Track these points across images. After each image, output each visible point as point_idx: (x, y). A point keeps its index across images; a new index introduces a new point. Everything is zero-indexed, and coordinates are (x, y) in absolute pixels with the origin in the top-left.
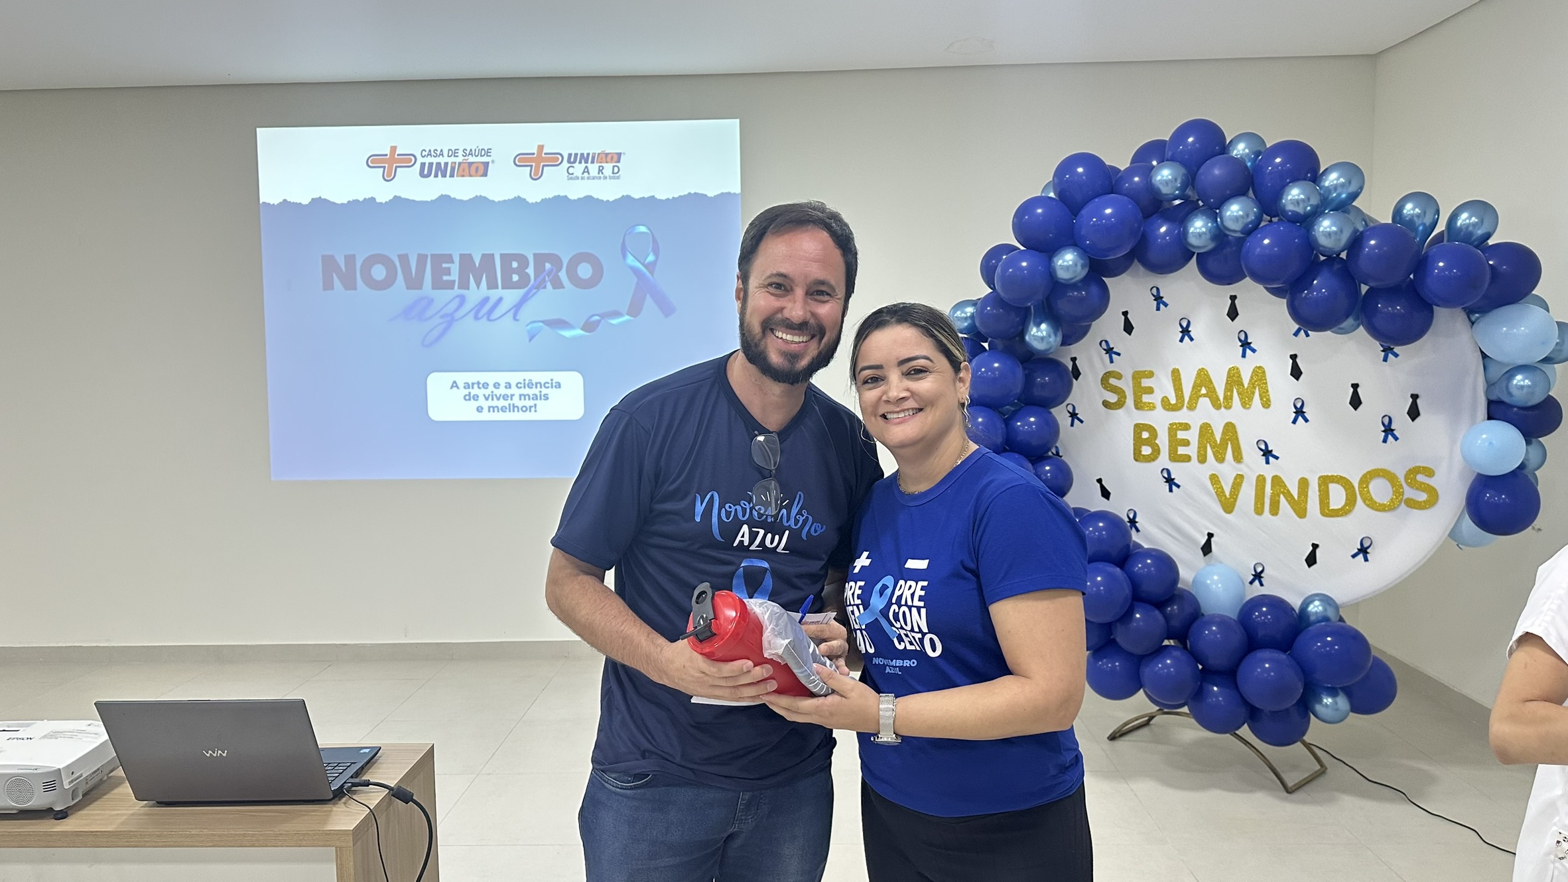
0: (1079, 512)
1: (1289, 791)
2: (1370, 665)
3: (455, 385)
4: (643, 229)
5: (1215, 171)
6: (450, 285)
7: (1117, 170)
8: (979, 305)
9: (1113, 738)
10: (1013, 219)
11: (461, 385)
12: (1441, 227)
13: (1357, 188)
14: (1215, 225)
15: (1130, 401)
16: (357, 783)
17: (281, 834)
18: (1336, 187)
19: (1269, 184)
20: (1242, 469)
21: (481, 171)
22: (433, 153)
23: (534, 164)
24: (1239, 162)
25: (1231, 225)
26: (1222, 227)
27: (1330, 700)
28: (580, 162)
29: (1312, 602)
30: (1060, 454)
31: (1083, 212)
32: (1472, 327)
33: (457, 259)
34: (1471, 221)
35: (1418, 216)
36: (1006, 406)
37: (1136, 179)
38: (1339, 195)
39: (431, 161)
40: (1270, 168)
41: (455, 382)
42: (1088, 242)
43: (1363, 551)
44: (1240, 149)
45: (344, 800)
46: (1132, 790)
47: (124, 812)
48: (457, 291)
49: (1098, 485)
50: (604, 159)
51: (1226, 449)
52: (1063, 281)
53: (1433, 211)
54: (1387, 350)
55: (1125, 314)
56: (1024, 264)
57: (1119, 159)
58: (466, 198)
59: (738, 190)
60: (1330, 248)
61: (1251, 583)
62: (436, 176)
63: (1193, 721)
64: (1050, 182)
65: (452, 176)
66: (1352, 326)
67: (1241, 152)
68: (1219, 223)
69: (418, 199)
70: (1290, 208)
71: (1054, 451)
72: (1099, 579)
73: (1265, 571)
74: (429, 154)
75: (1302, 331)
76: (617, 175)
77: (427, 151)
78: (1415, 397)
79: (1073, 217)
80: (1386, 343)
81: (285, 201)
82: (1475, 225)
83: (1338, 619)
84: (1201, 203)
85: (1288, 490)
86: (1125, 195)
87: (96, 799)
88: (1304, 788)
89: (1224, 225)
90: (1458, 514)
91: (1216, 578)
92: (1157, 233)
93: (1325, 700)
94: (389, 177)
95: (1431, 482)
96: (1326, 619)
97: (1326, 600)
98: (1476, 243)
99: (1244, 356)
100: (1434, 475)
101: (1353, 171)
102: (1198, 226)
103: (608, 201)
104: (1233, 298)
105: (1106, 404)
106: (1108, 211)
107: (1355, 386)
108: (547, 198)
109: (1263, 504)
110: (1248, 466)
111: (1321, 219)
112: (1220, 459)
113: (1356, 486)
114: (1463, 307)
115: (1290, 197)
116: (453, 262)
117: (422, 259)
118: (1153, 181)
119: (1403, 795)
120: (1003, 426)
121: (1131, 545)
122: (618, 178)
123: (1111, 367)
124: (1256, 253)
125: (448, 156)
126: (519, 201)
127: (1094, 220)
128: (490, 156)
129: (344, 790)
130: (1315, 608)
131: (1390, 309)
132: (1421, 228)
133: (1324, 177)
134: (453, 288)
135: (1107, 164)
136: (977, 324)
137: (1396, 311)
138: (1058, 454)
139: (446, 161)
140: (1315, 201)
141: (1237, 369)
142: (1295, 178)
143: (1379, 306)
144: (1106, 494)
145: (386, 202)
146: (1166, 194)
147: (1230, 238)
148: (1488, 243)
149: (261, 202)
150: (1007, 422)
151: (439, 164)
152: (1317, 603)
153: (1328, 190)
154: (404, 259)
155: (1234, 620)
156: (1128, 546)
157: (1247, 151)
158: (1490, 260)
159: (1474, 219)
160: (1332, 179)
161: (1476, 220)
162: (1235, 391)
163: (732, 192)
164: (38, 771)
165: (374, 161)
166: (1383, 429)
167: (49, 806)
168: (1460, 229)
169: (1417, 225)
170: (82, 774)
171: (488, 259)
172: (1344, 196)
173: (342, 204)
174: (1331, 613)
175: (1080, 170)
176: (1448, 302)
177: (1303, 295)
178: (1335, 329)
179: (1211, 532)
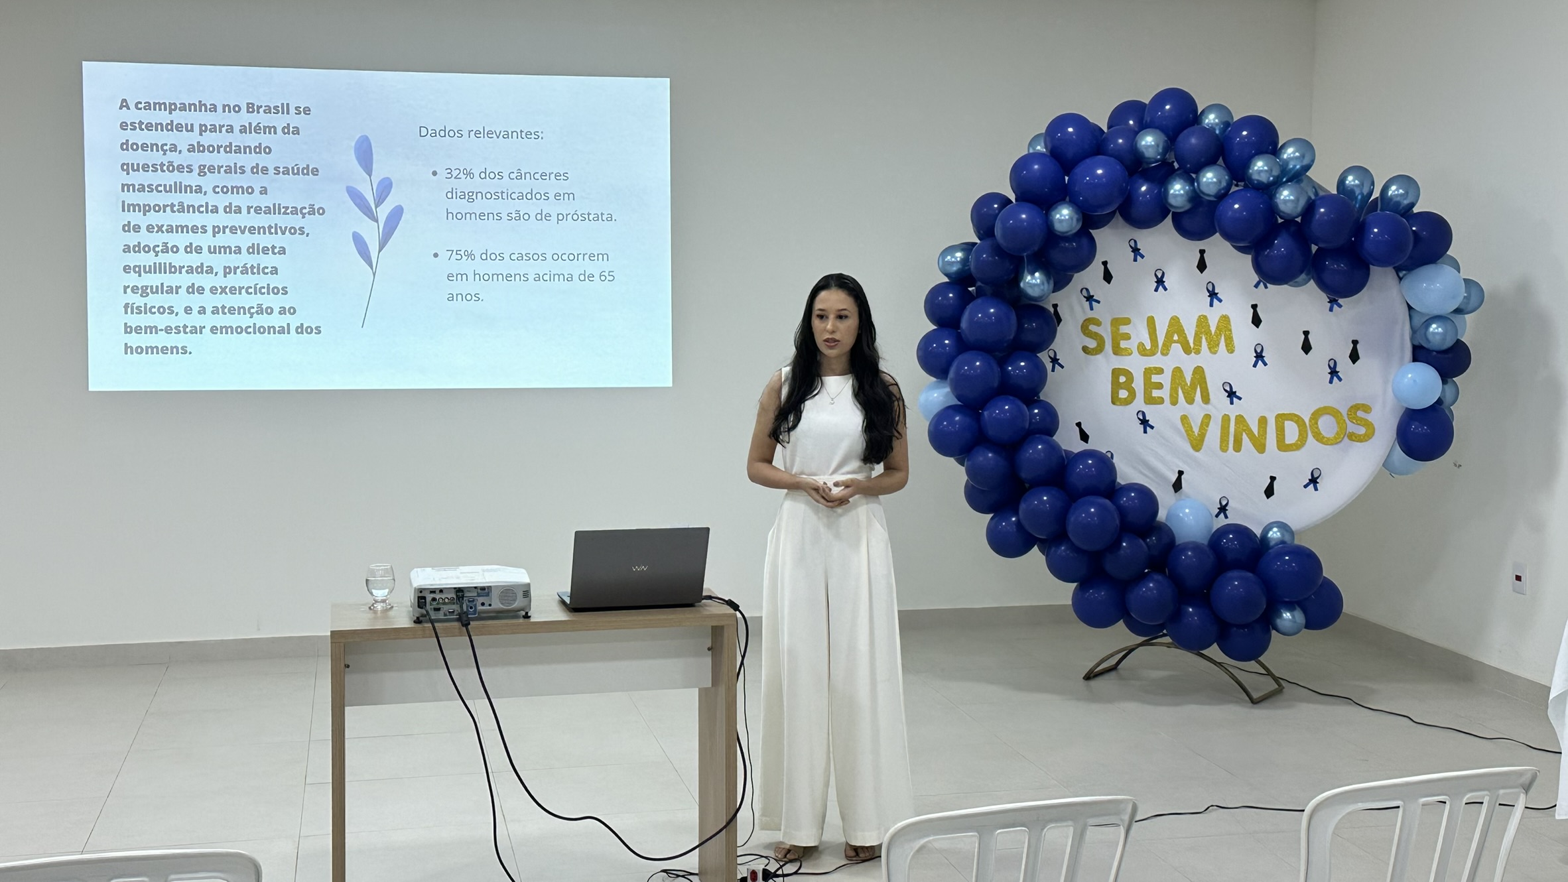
1: (1254, 702)
2: (1321, 583)
8: (967, 251)
9: (1089, 677)
10: (1012, 170)
12: (1375, 196)
13: (1309, 161)
14: (1191, 188)
15: (1108, 347)
18: (1292, 160)
19: (1238, 155)
20: (1209, 409)
24: (1210, 131)
25: (1205, 189)
26: (1198, 191)
27: (1288, 614)
29: (1271, 529)
31: (1078, 170)
32: (1400, 283)
34: (1399, 192)
35: (1357, 186)
38: (1295, 166)
40: (1238, 140)
42: (1082, 199)
43: (1314, 481)
44: (1211, 119)
49: (1078, 429)
51: (1196, 391)
52: (1058, 234)
53: (1370, 182)
54: (1333, 301)
55: (1105, 263)
56: (1024, 216)
60: (1288, 214)
61: (1217, 516)
64: (1039, 136)
66: (1305, 280)
67: (1212, 121)
68: (1196, 187)
70: (1255, 177)
72: (1093, 510)
73: (1229, 504)
75: (1262, 284)
78: (1355, 343)
79: (1065, 174)
80: (1332, 296)
82: (1401, 195)
83: (1295, 543)
84: (1176, 165)
85: (1250, 428)
86: (1114, 157)
88: (1267, 701)
89: (1200, 190)
90: (1391, 445)
91: (1187, 511)
92: (1139, 191)
93: (1284, 615)
95: (1370, 417)
96: (1283, 542)
97: (1283, 526)
98: (1402, 212)
99: (1211, 305)
100: (1371, 409)
101: (1306, 146)
102: (1177, 189)
104: (1202, 252)
105: (1085, 349)
106: (1100, 172)
107: (1306, 333)
109: (1228, 441)
110: (1215, 408)
111: (1281, 189)
112: (1190, 401)
113: (1308, 422)
114: (1393, 265)
115: (1256, 168)
118: (1138, 146)
119: (1350, 701)
120: (997, 370)
123: (1090, 314)
124: (1228, 216)
130: (1275, 534)
131: (1335, 266)
132: (1360, 197)
133: (1283, 151)
137: (1340, 268)
140: (1276, 172)
141: (1206, 317)
142: (1259, 149)
143: (1326, 263)
144: (1084, 436)
146: (1148, 158)
147: (1204, 200)
148: (1413, 211)
150: (1001, 366)
152: (1275, 529)
153: (1286, 162)
155: (1206, 547)
156: (1113, 482)
157: (1217, 121)
158: (1414, 227)
159: (1401, 191)
160: (1289, 152)
161: (1403, 192)
162: (1203, 337)
164: (519, 584)
166: (1329, 371)
168: (1391, 199)
169: (1357, 195)
172: (1298, 167)
174: (1287, 538)
175: (1070, 130)
176: (1382, 262)
177: (1266, 253)
178: (1291, 283)
179: (1181, 469)
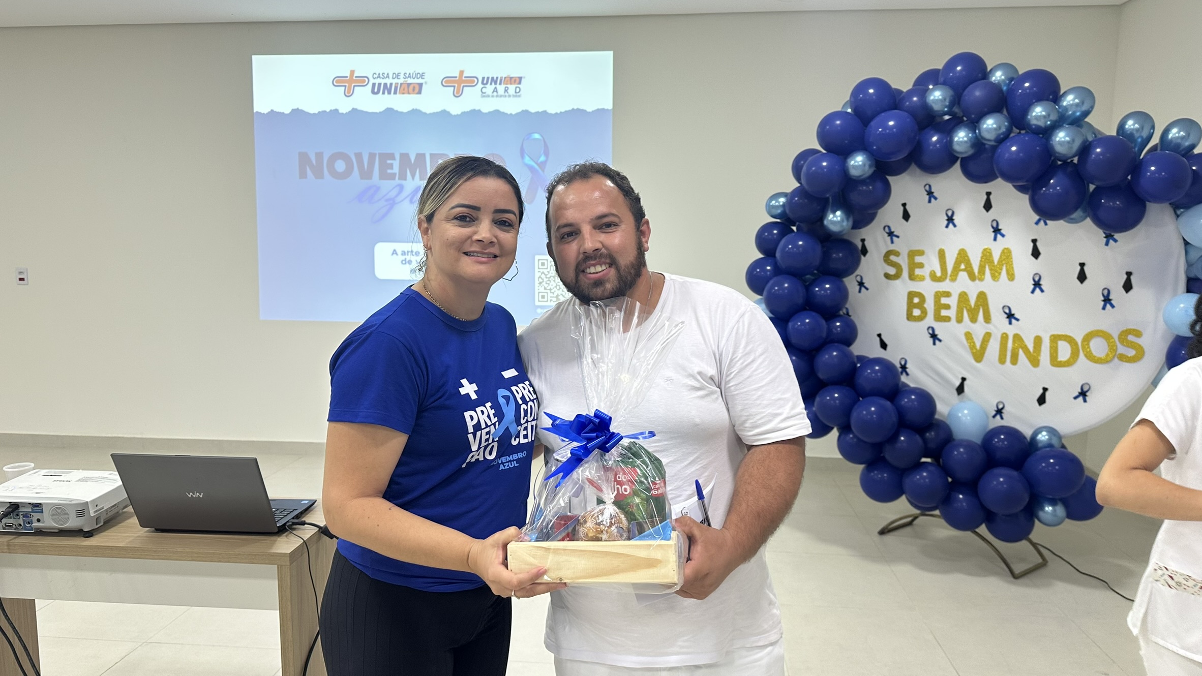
0: (861, 358)
1: (1015, 576)
2: (1083, 482)
3: (395, 252)
4: (537, 136)
5: (977, 93)
6: (392, 177)
7: (900, 92)
8: (789, 196)
9: (883, 532)
10: (818, 129)
11: (399, 252)
12: (1155, 140)
13: (1089, 107)
14: (974, 135)
15: (905, 274)
16: (296, 522)
17: (239, 554)
18: (1072, 105)
19: (1019, 104)
20: (990, 328)
21: (417, 90)
22: (381, 76)
23: (456, 85)
24: (996, 87)
25: (987, 135)
26: (980, 137)
27: (1051, 508)
28: (491, 84)
29: (1041, 432)
30: (850, 314)
31: (872, 123)
32: (1177, 219)
33: (397, 157)
34: (1180, 135)
35: (1137, 130)
36: (807, 274)
37: (915, 99)
38: (1074, 113)
39: (380, 82)
40: (1020, 91)
41: (395, 250)
42: (875, 147)
43: (1083, 394)
44: (998, 76)
45: (286, 533)
46: (893, 571)
47: (133, 535)
48: (397, 181)
49: (878, 339)
50: (509, 82)
51: (978, 312)
52: (853, 177)
53: (1150, 126)
54: (1109, 237)
55: (904, 205)
56: (825, 164)
57: (903, 82)
58: (405, 110)
59: (609, 105)
60: (1064, 155)
61: (994, 416)
62: (383, 93)
63: (942, 522)
64: (847, 102)
65: (395, 93)
66: (1082, 217)
67: (999, 78)
68: (978, 134)
69: (370, 110)
70: (1034, 122)
71: (844, 311)
72: (873, 409)
73: (1006, 408)
74: (379, 77)
75: (1042, 221)
76: (518, 94)
77: (377, 74)
78: (1129, 274)
79: (865, 128)
80: (1107, 230)
81: (272, 110)
82: (1183, 138)
83: (1060, 445)
84: (965, 119)
85: (1026, 346)
86: (906, 112)
87: (113, 526)
88: (1029, 576)
90: (1160, 367)
91: (966, 412)
92: (930, 141)
93: (1047, 509)
94: (348, 94)
95: (1140, 341)
96: (1050, 445)
97: (1052, 431)
98: (1183, 152)
99: (995, 239)
100: (1142, 335)
101: (1086, 94)
102: (962, 136)
103: (511, 114)
104: (988, 194)
105: (887, 276)
106: (891, 123)
107: (1082, 265)
108: (466, 111)
109: (1005, 355)
110: (995, 327)
111: (1058, 131)
112: (974, 320)
113: (1080, 344)
114: (1170, 202)
115: (1034, 114)
116: (394, 159)
117: (372, 156)
118: (927, 100)
119: (1105, 584)
120: (804, 290)
121: (900, 384)
122: (519, 96)
123: (892, 247)
124: (1006, 158)
125: (393, 78)
126: (444, 114)
127: (880, 130)
128: (424, 78)
129: (286, 527)
130: (1043, 437)
131: (1111, 204)
132: (1139, 140)
133: (1063, 99)
134: (394, 179)
135: (894, 86)
136: (787, 211)
137: (1116, 205)
138: (848, 314)
139: (391, 82)
140: (1054, 117)
141: (990, 249)
142: (1039, 98)
143: (1103, 201)
144: (884, 345)
145: (346, 113)
146: (937, 111)
147: (987, 146)
148: (1193, 152)
149: (255, 111)
150: (808, 288)
151: (385, 84)
152: (1044, 433)
153: (1066, 109)
154: (359, 156)
155: (979, 445)
156: (897, 385)
157: (1003, 77)
158: (1194, 166)
159: (1182, 133)
160: (1069, 100)
161: (1184, 134)
162: (987, 267)
163: (606, 108)
164: (73, 503)
165: (338, 81)
167: (80, 528)
168: (1171, 141)
169: (1137, 137)
170: (103, 507)
171: (421, 157)
172: (1078, 114)
173: (314, 114)
174: (1055, 442)
175: (871, 91)
176: (1158, 199)
177: (1042, 192)
178: (1066, 219)
179: (964, 376)
